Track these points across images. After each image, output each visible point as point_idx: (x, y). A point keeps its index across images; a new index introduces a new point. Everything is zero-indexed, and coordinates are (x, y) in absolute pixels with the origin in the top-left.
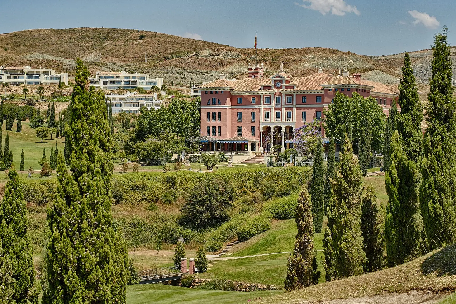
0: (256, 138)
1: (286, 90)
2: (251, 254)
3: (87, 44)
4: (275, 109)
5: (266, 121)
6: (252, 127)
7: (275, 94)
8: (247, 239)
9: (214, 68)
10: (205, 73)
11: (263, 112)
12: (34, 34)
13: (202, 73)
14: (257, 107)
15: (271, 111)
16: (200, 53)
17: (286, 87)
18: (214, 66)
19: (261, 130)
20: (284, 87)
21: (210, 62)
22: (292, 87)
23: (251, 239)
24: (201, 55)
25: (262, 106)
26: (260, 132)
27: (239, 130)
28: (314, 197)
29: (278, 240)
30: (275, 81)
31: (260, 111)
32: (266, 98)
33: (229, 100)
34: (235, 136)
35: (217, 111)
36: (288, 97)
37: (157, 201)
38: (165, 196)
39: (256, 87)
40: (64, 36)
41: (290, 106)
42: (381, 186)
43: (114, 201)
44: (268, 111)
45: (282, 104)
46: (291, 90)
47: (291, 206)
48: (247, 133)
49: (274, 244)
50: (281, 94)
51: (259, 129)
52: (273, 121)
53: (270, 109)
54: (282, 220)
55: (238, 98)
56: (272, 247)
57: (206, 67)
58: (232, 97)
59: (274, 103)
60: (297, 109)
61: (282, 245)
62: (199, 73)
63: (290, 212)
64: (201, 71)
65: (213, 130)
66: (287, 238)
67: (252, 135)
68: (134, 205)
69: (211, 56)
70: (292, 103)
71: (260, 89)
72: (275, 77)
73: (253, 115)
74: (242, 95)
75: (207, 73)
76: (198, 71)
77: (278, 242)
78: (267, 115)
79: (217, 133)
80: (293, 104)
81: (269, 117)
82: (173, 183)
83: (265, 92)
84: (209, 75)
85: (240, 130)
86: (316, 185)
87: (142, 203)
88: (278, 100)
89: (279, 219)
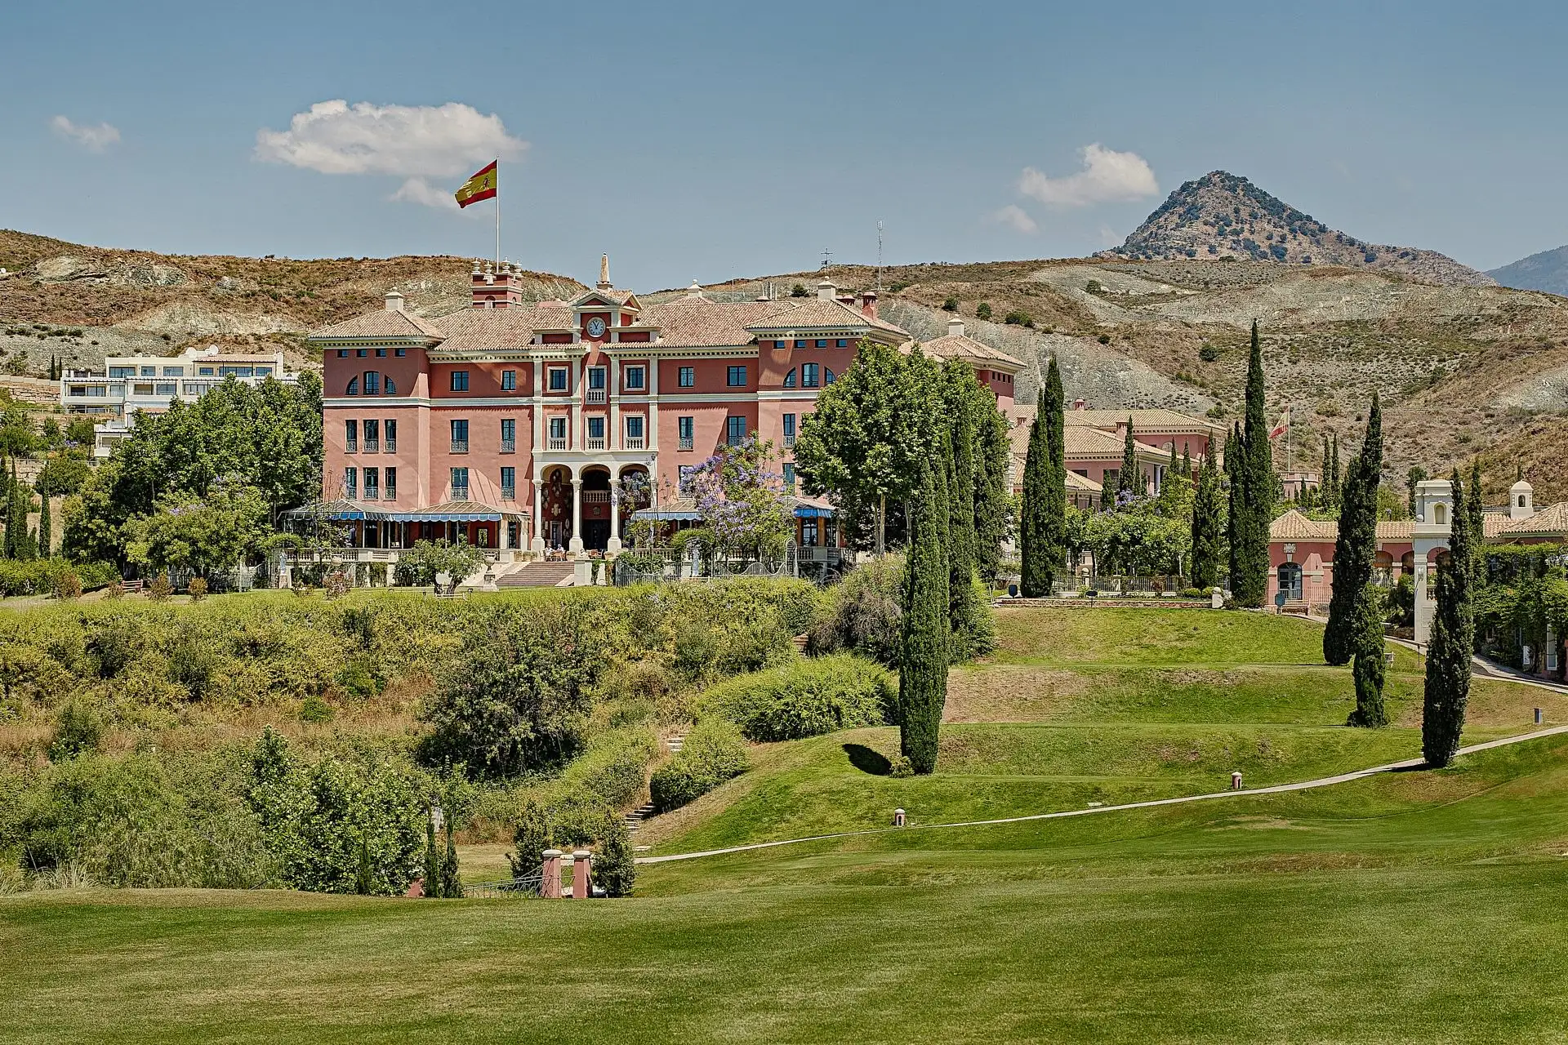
0: (519, 508)
1: (623, 345)
2: (722, 846)
4: (586, 408)
5: (553, 450)
6: (502, 469)
7: (584, 360)
8: (687, 800)
9: (102, 318)
10: (70, 334)
11: (545, 420)
13: (59, 333)
14: (524, 401)
15: (570, 414)
16: (43, 268)
17: (623, 337)
18: (97, 312)
19: (538, 479)
20: (615, 337)
21: (81, 297)
22: (644, 335)
23: (701, 799)
24: (47, 274)
25: (539, 401)
26: (532, 487)
27: (457, 479)
28: (914, 656)
29: (800, 800)
30: (585, 317)
31: (531, 416)
32: (552, 371)
33: (423, 378)
34: (443, 501)
35: (381, 417)
36: (629, 370)
37: (321, 691)
38: (346, 673)
39: (515, 335)
41: (640, 399)
42: (1051, 634)
43: (184, 692)
44: (563, 414)
45: (609, 393)
46: (643, 344)
47: (805, 694)
48: (487, 490)
49: (793, 813)
50: (605, 359)
51: (530, 475)
52: (576, 448)
53: (569, 408)
54: (775, 740)
55: (452, 373)
56: (788, 821)
57: (70, 314)
58: (432, 370)
59: (581, 389)
60: (662, 407)
61: (819, 815)
62: (49, 335)
63: (804, 714)
64: (54, 327)
65: (369, 478)
66: (832, 792)
67: (504, 494)
68: (249, 704)
69: (81, 277)
70: (644, 389)
71: (532, 342)
72: (587, 300)
73: (506, 430)
74: (474, 361)
75: (78, 334)
76: (45, 329)
77: (801, 804)
78: (555, 429)
79: (382, 491)
80: (647, 392)
81: (562, 435)
82: (368, 635)
83: (548, 354)
84: (85, 341)
85: (460, 480)
86: (919, 617)
87: (274, 700)
88: (593, 378)
89: (764, 739)
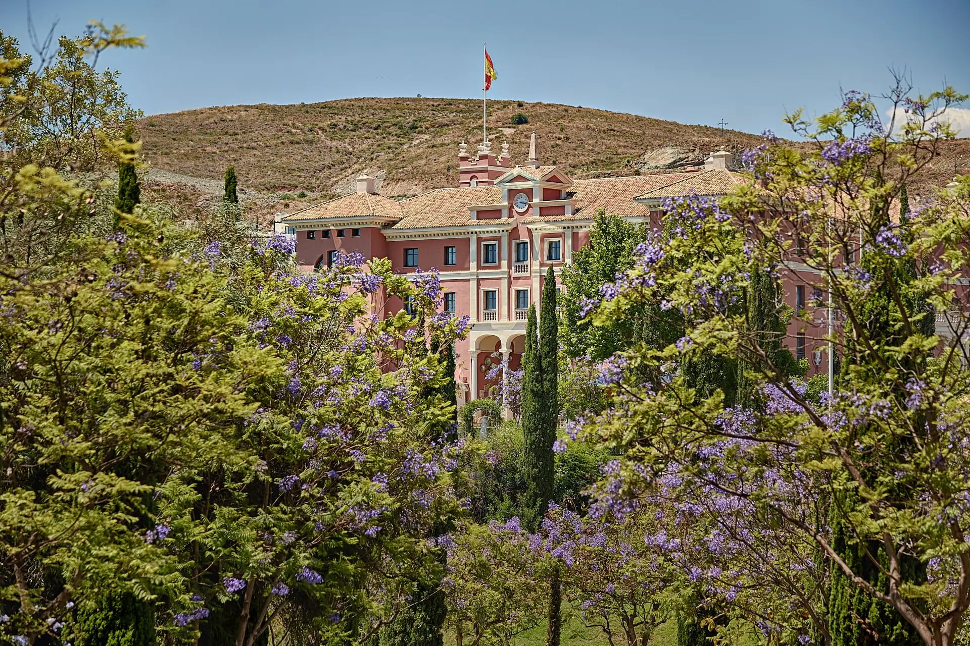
1: (542, 219)
3: (357, 146)
4: (512, 281)
5: (486, 322)
7: (512, 234)
11: (479, 293)
12: (204, 120)
14: (460, 274)
16: (649, 158)
17: (544, 212)
19: (473, 350)
20: (536, 211)
22: (560, 209)
25: (474, 273)
30: (512, 194)
31: (469, 289)
32: (485, 246)
36: (549, 243)
40: (293, 124)
44: (493, 287)
45: (532, 265)
46: (558, 218)
52: (504, 319)
53: (499, 280)
55: (406, 250)
58: (388, 247)
59: (508, 262)
70: (561, 261)
71: (469, 219)
73: (449, 303)
78: (490, 301)
81: (494, 307)
83: (483, 229)
88: (521, 251)
